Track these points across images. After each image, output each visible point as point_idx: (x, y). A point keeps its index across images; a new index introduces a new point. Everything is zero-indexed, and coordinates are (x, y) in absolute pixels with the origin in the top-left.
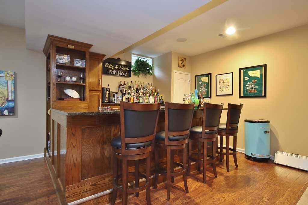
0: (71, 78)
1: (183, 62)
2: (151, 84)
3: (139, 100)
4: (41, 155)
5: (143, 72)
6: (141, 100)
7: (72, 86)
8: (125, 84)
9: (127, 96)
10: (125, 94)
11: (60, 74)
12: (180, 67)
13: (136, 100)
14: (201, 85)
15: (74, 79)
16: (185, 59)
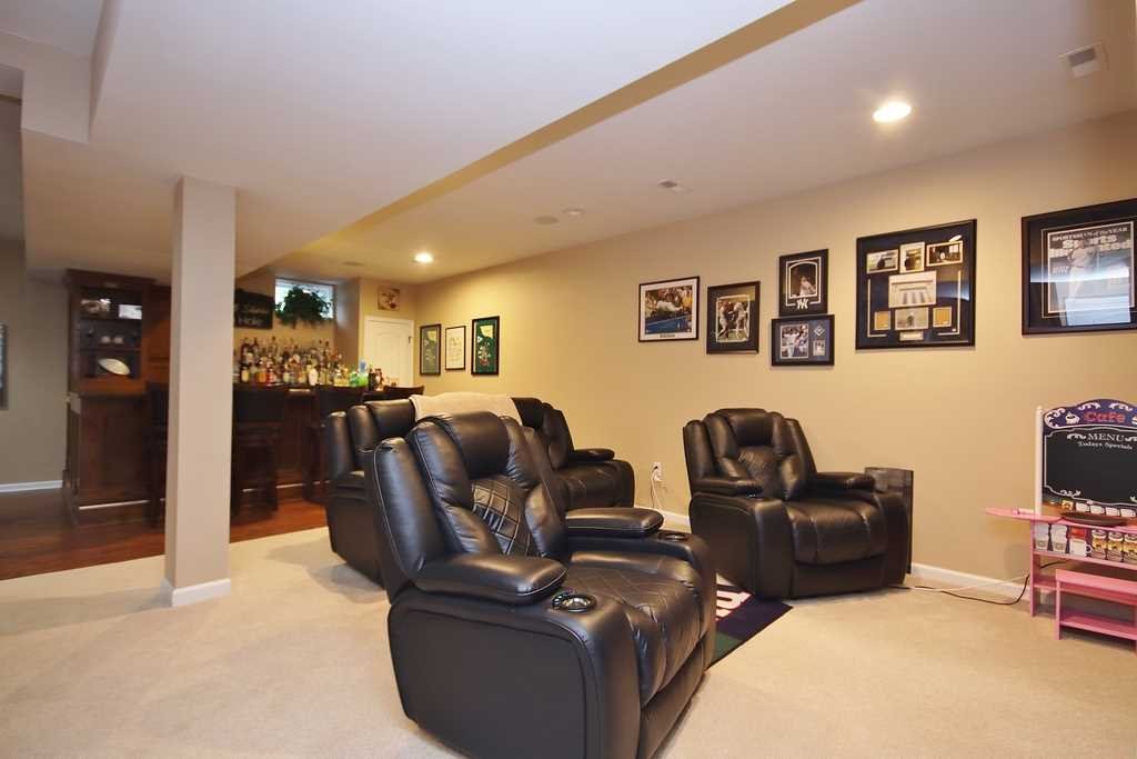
0: (112, 338)
1: (391, 297)
2: (327, 343)
3: (281, 377)
4: (57, 484)
5: (304, 317)
6: (287, 377)
7: (115, 353)
8: (256, 344)
9: (254, 370)
10: (249, 366)
11: (90, 332)
12: (383, 308)
13: (273, 378)
14: (428, 347)
15: (119, 340)
16: (397, 291)
